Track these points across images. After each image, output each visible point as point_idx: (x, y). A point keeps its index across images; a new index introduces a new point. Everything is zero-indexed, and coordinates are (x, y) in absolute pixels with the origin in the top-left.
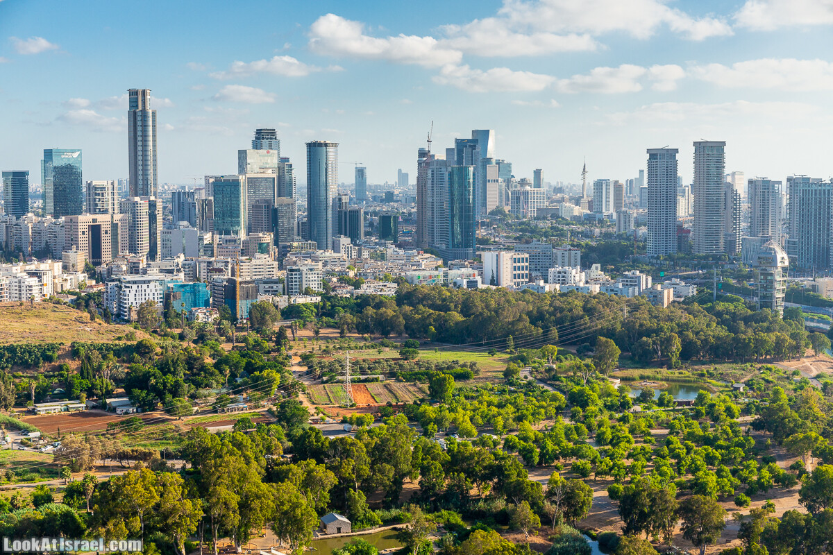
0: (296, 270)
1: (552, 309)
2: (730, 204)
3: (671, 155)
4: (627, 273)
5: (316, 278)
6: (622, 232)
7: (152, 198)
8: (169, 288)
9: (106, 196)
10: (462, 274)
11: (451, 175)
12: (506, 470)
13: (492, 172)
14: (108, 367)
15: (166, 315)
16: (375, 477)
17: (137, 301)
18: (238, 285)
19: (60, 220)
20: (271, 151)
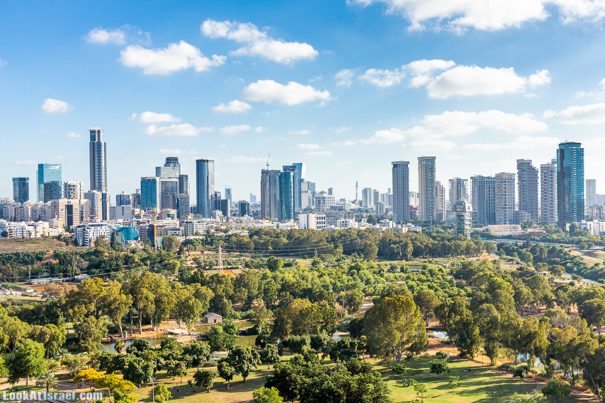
0: (190, 222)
1: (339, 235)
2: (439, 193)
3: (405, 165)
4: (381, 221)
5: (202, 227)
6: (379, 214)
7: (104, 192)
8: (113, 229)
9: (76, 190)
10: (288, 225)
11: (280, 177)
12: (314, 290)
13: (304, 187)
14: (76, 260)
15: (112, 244)
16: (236, 295)
17: (94, 236)
18: (155, 228)
19: (48, 203)
20: (175, 168)
